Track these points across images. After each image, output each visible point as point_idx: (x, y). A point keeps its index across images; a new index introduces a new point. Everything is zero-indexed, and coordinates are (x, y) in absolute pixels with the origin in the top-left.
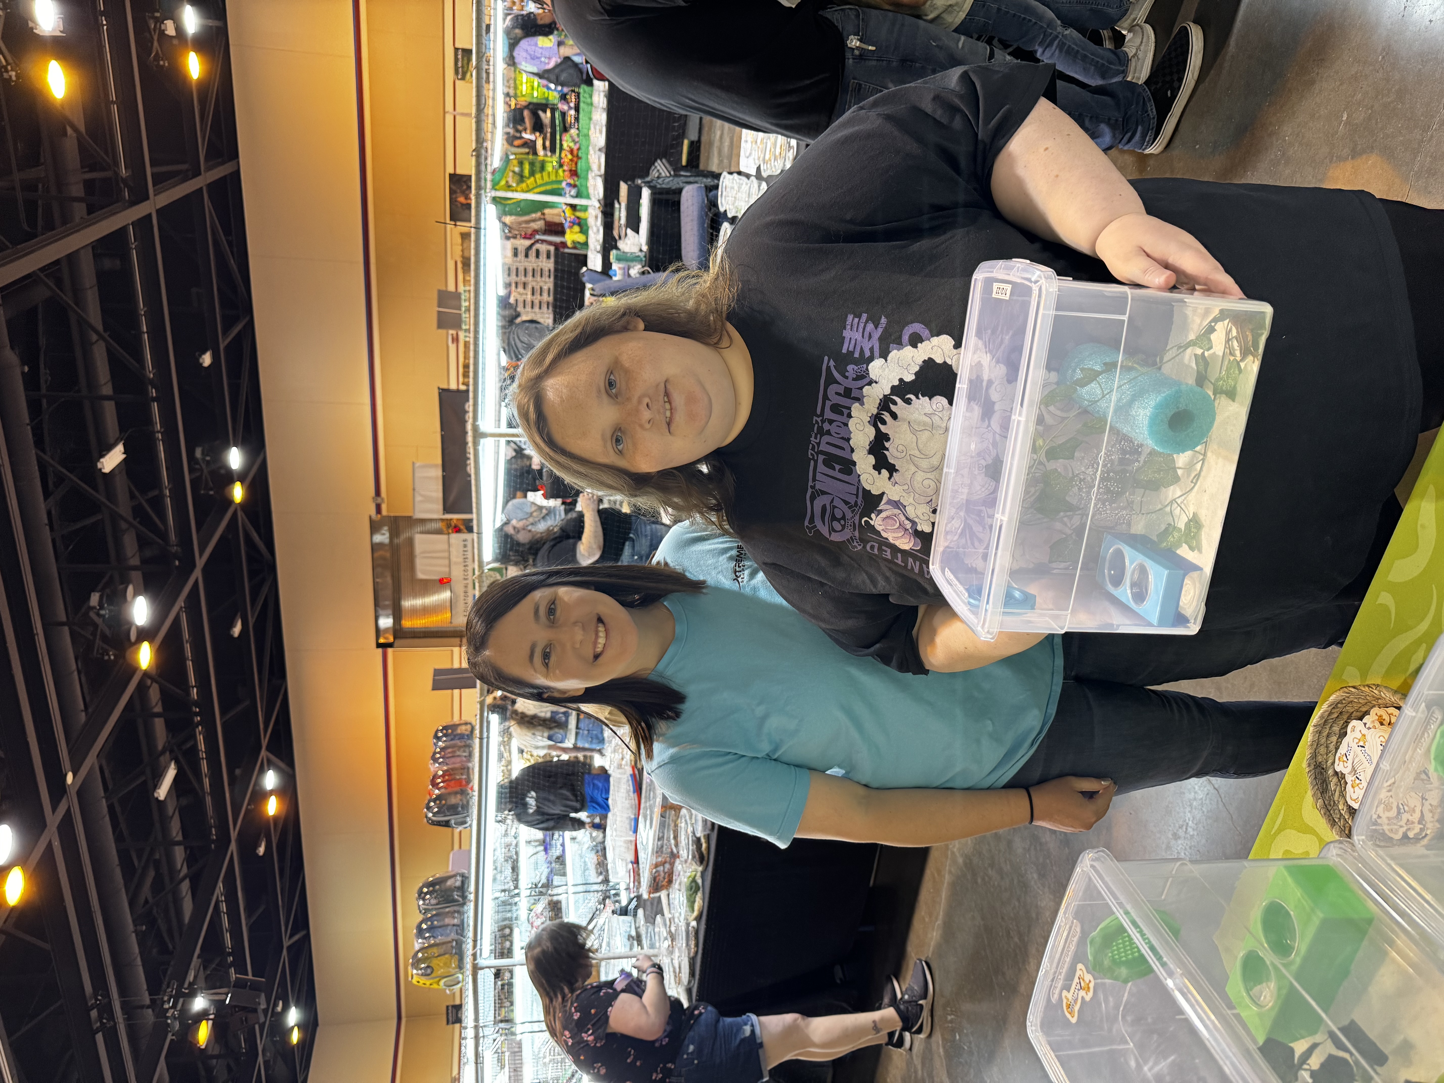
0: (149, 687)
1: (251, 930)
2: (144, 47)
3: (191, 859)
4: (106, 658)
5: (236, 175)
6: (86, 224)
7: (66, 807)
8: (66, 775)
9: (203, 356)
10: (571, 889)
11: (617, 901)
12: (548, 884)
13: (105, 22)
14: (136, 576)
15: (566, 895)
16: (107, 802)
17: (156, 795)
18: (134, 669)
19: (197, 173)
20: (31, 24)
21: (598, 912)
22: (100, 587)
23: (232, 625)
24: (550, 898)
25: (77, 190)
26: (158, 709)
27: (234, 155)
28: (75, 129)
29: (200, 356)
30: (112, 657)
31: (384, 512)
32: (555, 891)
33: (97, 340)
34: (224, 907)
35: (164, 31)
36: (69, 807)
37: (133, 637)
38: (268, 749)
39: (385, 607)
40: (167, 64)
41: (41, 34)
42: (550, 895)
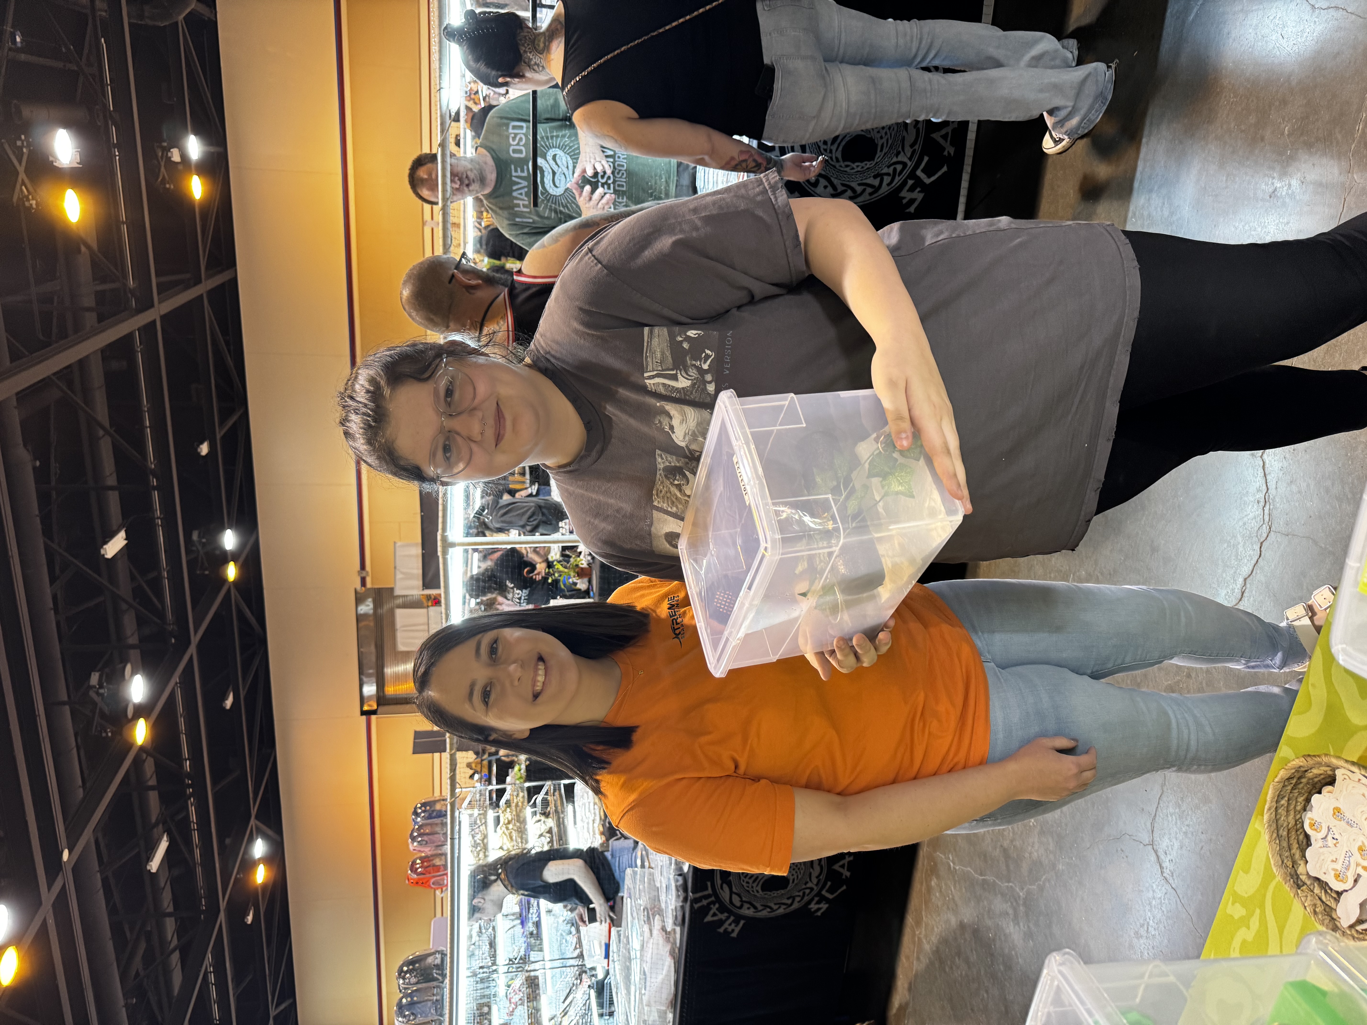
0: (144, 761)
1: (238, 999)
2: (152, 172)
3: (181, 931)
4: (104, 735)
5: (234, 282)
6: (95, 332)
7: (61, 884)
8: (62, 851)
9: (201, 446)
10: (548, 965)
11: (593, 976)
12: (525, 960)
13: (117, 153)
14: (135, 654)
15: (543, 971)
16: (101, 875)
17: (148, 868)
18: (130, 745)
19: (198, 281)
20: (51, 159)
21: (574, 988)
22: (100, 666)
23: (225, 698)
24: (527, 974)
25: (89, 301)
26: (153, 782)
27: (232, 263)
28: (88, 247)
29: (198, 446)
30: (110, 734)
31: (369, 585)
32: (532, 967)
33: (103, 436)
34: (212, 978)
35: (170, 158)
36: (64, 884)
37: (130, 713)
38: (257, 817)
39: (369, 676)
40: (172, 187)
41: (60, 166)
42: (527, 971)
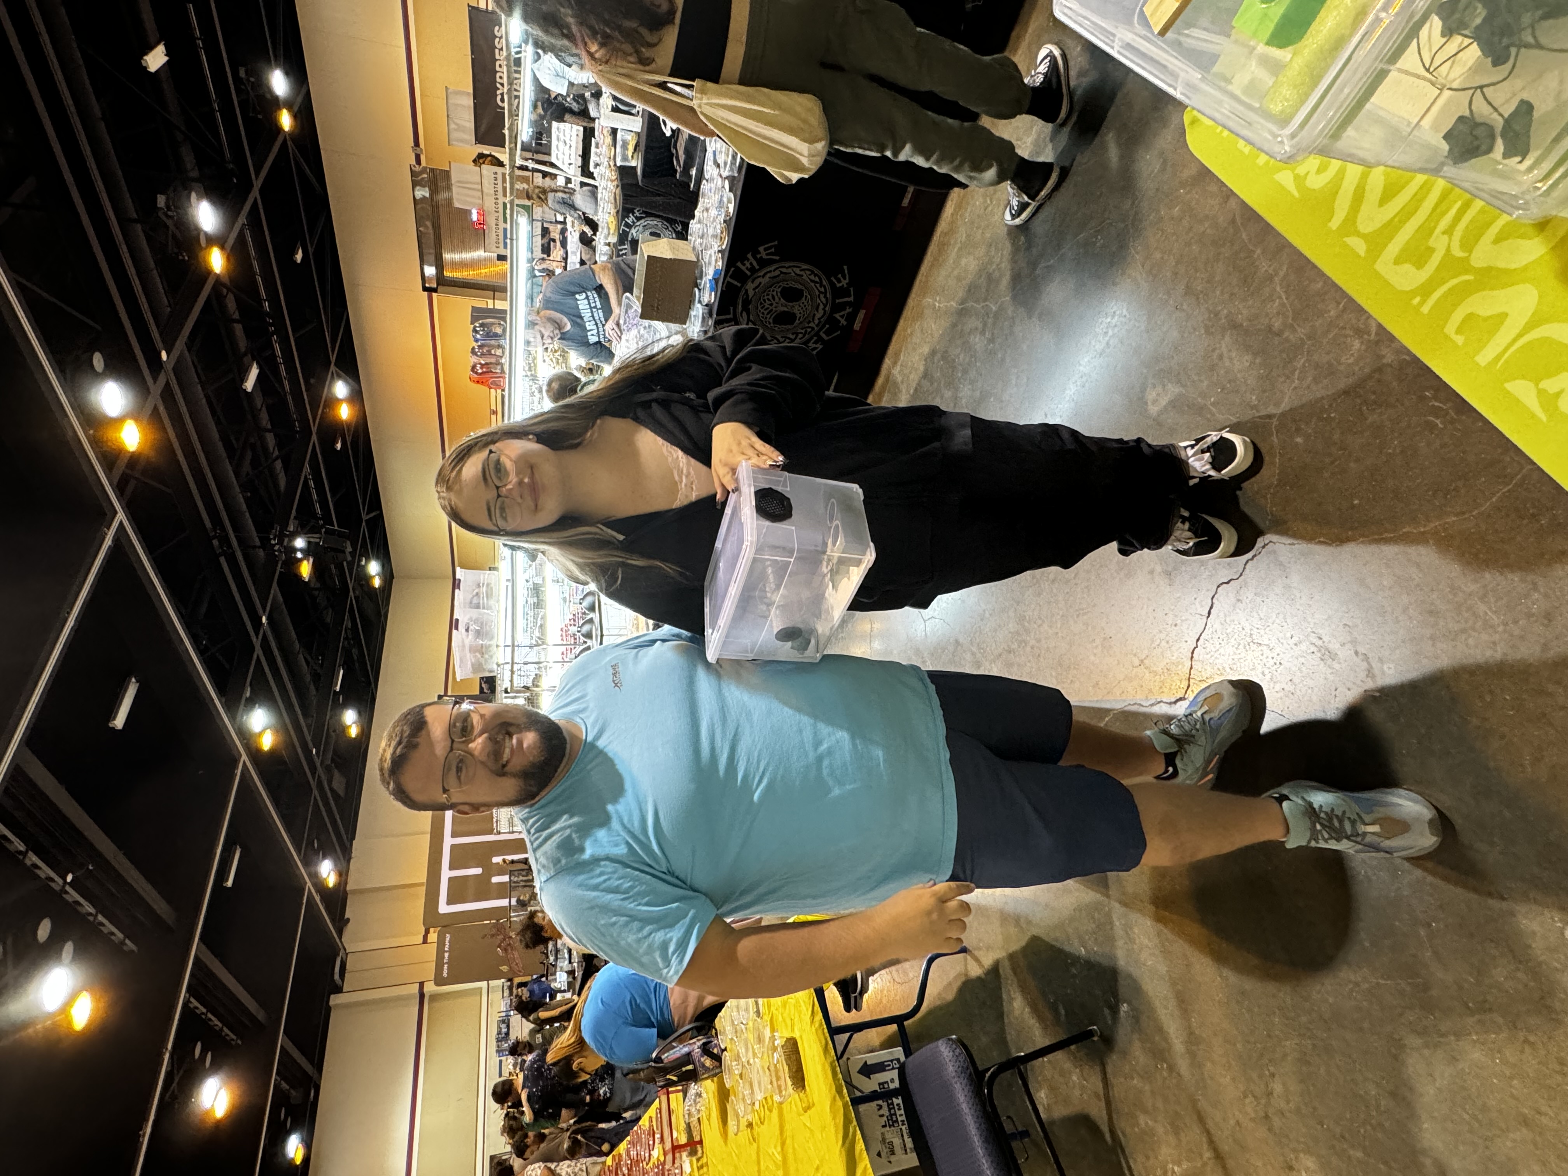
0: (225, 296)
4: (180, 257)
7: (165, 380)
8: (160, 352)
14: (198, 184)
16: (202, 389)
17: (244, 387)
18: (207, 271)
22: (164, 190)
23: (294, 251)
30: (186, 258)
31: (424, 164)
34: (311, 483)
36: (168, 380)
37: (203, 241)
38: (336, 365)
39: (429, 259)
